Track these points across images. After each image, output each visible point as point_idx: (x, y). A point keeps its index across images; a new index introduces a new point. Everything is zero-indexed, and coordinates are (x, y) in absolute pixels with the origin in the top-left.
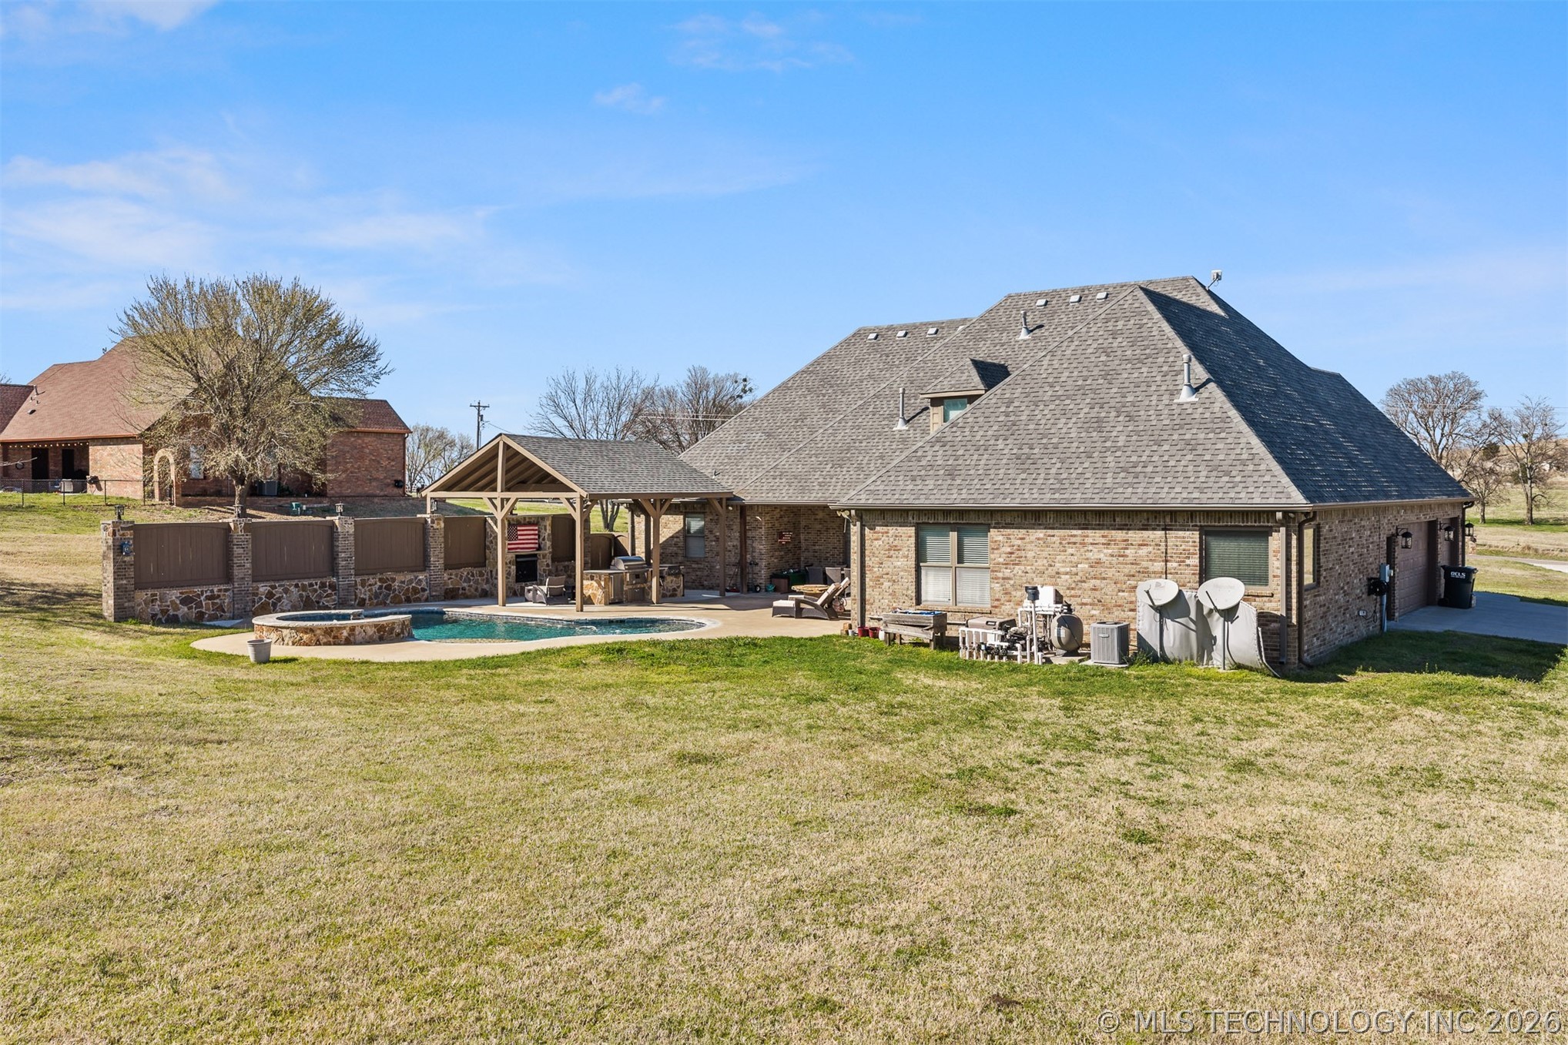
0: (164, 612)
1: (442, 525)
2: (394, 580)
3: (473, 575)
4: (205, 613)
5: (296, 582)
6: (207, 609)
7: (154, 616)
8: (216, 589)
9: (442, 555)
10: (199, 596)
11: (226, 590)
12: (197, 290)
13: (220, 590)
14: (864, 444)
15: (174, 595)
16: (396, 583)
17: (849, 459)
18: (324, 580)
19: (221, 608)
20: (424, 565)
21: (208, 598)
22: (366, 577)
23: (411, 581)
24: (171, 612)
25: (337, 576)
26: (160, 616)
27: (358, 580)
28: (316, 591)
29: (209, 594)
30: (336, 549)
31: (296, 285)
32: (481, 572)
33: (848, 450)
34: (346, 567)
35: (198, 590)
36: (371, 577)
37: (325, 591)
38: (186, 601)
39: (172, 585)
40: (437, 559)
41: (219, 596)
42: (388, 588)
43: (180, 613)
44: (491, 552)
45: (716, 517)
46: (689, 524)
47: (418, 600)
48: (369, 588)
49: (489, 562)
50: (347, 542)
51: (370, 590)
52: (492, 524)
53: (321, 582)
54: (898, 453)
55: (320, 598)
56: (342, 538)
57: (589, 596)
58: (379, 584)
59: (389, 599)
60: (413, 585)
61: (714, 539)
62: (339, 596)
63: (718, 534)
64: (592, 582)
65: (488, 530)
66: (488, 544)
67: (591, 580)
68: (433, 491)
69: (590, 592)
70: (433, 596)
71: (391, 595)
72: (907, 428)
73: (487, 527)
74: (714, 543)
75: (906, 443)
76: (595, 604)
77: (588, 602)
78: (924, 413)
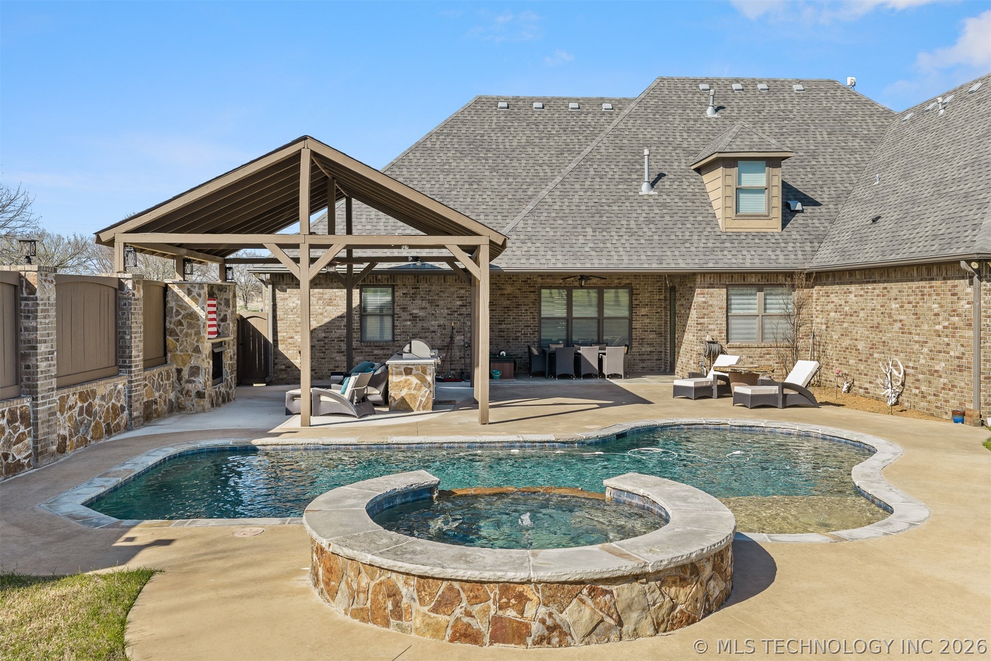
1: (142, 292)
2: (94, 395)
9: (141, 346)
14: (615, 208)
17: (608, 223)
18: (14, 405)
20: (119, 363)
22: (65, 393)
23: (111, 395)
27: (57, 399)
28: (2, 431)
30: (29, 335)
33: (600, 214)
34: (47, 374)
36: (71, 391)
37: (15, 430)
40: (137, 351)
42: (89, 411)
44: (177, 340)
45: (412, 291)
46: (365, 299)
47: (118, 429)
48: (70, 413)
49: (174, 356)
50: (47, 321)
51: (70, 418)
52: (181, 294)
53: (10, 410)
54: (667, 218)
55: (10, 447)
56: (42, 311)
57: (403, 399)
58: (79, 404)
59: (91, 433)
60: (113, 401)
61: (409, 317)
62: (36, 437)
63: (415, 311)
64: (409, 377)
65: (172, 304)
66: (172, 326)
67: (407, 374)
68: (126, 232)
69: (404, 393)
70: (134, 419)
71: (93, 424)
72: (656, 193)
73: (169, 298)
74: (409, 323)
75: (669, 208)
76: (418, 409)
77: (403, 407)
78: (664, 179)
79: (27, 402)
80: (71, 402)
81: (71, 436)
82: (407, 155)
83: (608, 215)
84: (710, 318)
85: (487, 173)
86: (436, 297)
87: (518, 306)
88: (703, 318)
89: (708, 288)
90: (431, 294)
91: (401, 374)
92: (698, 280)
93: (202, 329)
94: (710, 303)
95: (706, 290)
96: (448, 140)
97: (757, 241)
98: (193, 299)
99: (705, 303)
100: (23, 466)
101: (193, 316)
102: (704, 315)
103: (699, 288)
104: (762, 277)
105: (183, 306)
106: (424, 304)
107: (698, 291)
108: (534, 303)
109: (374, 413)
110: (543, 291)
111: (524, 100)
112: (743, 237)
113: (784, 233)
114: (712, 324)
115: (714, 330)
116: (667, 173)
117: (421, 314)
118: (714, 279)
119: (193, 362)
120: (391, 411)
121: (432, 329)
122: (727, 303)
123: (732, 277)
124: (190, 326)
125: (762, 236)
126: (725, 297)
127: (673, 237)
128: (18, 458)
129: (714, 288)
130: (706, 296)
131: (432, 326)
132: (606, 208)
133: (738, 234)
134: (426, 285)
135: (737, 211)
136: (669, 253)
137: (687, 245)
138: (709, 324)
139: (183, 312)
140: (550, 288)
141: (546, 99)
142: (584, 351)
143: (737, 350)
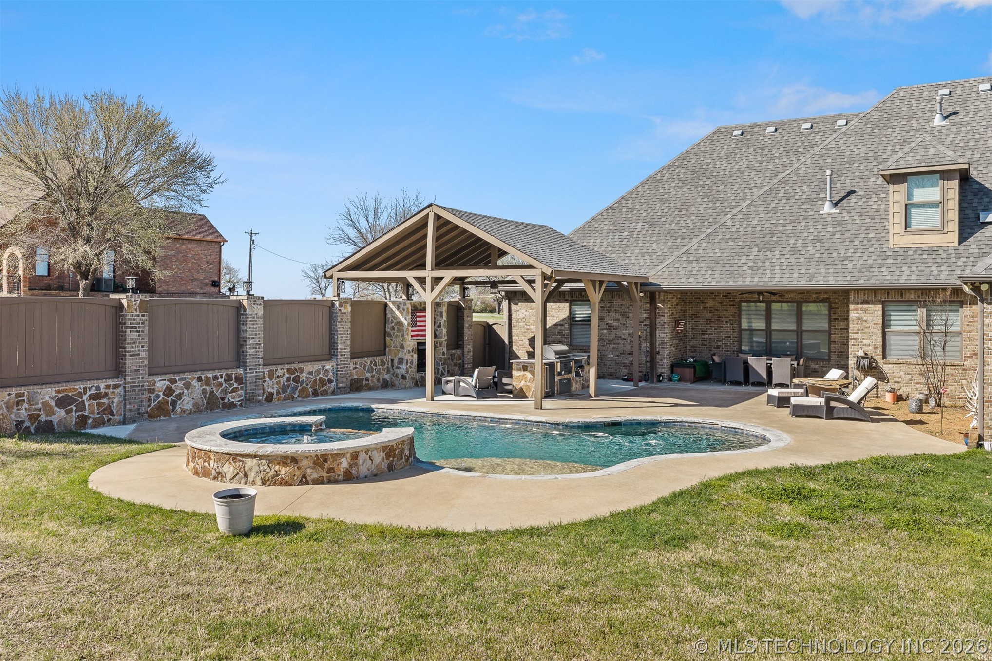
0: (33, 418)
1: (349, 309)
2: (302, 370)
3: (375, 365)
4: (88, 418)
5: (199, 374)
6: (92, 412)
7: (19, 423)
8: (102, 386)
9: (349, 342)
10: (80, 395)
11: (116, 386)
12: (46, 104)
13: (108, 387)
14: (789, 228)
15: (47, 394)
16: (304, 375)
17: (776, 242)
18: (230, 372)
19: (109, 410)
20: (331, 353)
21: (93, 397)
22: (274, 368)
23: (318, 372)
24: (43, 418)
25: (245, 367)
26: (27, 424)
27: (266, 371)
28: (220, 385)
29: (93, 391)
30: (242, 334)
31: (139, 103)
32: (382, 361)
33: (772, 234)
34: (255, 356)
35: (79, 387)
36: (279, 367)
37: (231, 385)
38: (63, 402)
39: (45, 382)
40: (344, 345)
41: (106, 394)
42: (296, 380)
43: (55, 419)
44: (392, 340)
45: (608, 305)
46: (574, 312)
47: (325, 393)
48: (277, 380)
49: (390, 350)
50: (255, 327)
51: (278, 383)
52: (394, 309)
53: (226, 374)
54: (838, 236)
55: (226, 394)
56: (251, 321)
57: (521, 389)
58: (287, 375)
59: (297, 393)
60: (321, 376)
61: (605, 327)
62: (246, 390)
63: (610, 322)
64: (525, 373)
65: (389, 315)
66: (389, 330)
67: (524, 370)
68: (339, 271)
69: (522, 384)
70: (340, 388)
71: (299, 388)
72: (838, 211)
73: (387, 312)
74: (605, 331)
75: (844, 226)
76: (531, 397)
77: (521, 395)
78: (853, 196)
79: (241, 371)
80: (280, 372)
81: (278, 393)
82: (637, 188)
83: (779, 235)
84: (864, 333)
85: (699, 200)
86: (627, 310)
87: (719, 318)
88: (857, 333)
89: (862, 304)
90: (623, 308)
91: (520, 370)
92: (852, 297)
93: (405, 333)
94: (865, 318)
95: (860, 306)
96: (677, 171)
97: (925, 256)
98: (400, 312)
99: (859, 318)
100: (236, 405)
101: (400, 323)
102: (858, 330)
103: (852, 304)
104: (922, 293)
105: (395, 317)
106: (618, 316)
107: (852, 307)
108: (733, 316)
109: (497, 397)
110: (743, 304)
111: (760, 126)
112: (911, 253)
113: (962, 246)
114: (867, 339)
115: (869, 345)
116: (857, 190)
117: (615, 324)
118: (868, 295)
119: (400, 355)
120: (514, 397)
121: (623, 337)
122: (883, 319)
123: (888, 293)
124: (399, 330)
125: (932, 251)
126: (880, 313)
127: (835, 255)
128: (232, 400)
129: (868, 304)
130: (860, 312)
131: (624, 334)
132: (781, 228)
133: (905, 250)
134: (619, 300)
135: (907, 226)
136: (823, 271)
137: (846, 262)
138: (864, 339)
139: (395, 321)
140: (749, 302)
141: (782, 122)
142: (752, 361)
143: (894, 365)
